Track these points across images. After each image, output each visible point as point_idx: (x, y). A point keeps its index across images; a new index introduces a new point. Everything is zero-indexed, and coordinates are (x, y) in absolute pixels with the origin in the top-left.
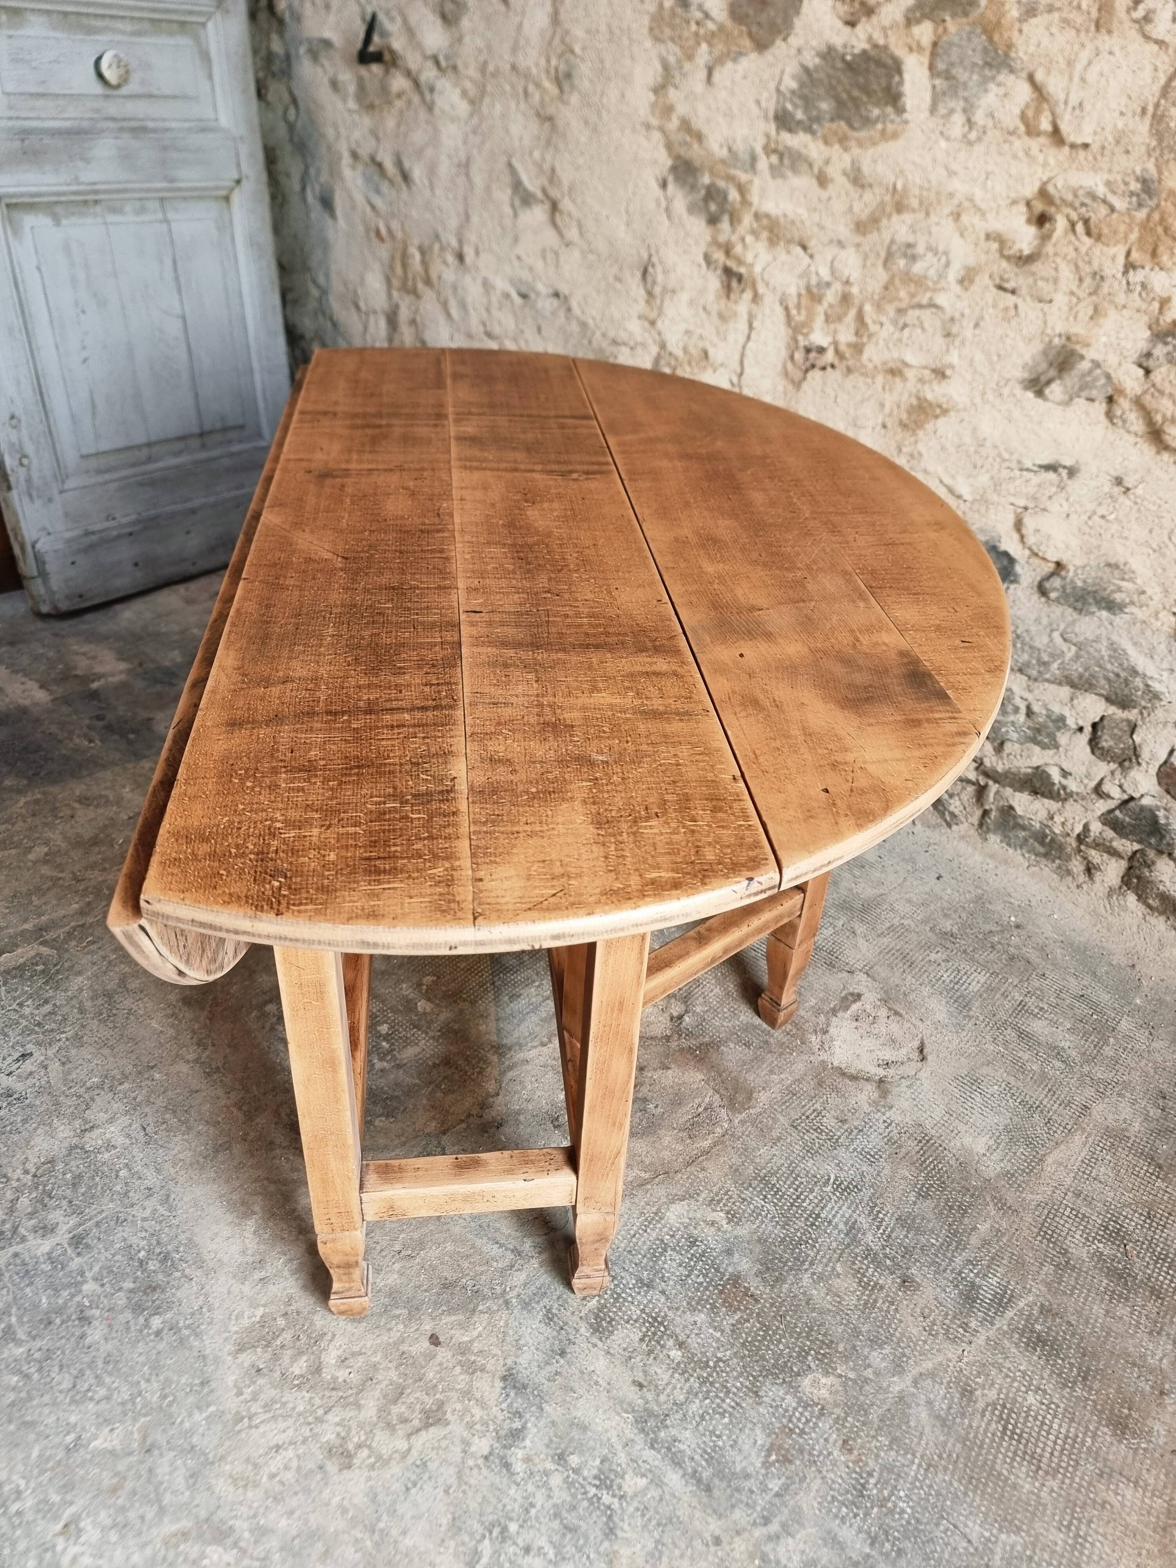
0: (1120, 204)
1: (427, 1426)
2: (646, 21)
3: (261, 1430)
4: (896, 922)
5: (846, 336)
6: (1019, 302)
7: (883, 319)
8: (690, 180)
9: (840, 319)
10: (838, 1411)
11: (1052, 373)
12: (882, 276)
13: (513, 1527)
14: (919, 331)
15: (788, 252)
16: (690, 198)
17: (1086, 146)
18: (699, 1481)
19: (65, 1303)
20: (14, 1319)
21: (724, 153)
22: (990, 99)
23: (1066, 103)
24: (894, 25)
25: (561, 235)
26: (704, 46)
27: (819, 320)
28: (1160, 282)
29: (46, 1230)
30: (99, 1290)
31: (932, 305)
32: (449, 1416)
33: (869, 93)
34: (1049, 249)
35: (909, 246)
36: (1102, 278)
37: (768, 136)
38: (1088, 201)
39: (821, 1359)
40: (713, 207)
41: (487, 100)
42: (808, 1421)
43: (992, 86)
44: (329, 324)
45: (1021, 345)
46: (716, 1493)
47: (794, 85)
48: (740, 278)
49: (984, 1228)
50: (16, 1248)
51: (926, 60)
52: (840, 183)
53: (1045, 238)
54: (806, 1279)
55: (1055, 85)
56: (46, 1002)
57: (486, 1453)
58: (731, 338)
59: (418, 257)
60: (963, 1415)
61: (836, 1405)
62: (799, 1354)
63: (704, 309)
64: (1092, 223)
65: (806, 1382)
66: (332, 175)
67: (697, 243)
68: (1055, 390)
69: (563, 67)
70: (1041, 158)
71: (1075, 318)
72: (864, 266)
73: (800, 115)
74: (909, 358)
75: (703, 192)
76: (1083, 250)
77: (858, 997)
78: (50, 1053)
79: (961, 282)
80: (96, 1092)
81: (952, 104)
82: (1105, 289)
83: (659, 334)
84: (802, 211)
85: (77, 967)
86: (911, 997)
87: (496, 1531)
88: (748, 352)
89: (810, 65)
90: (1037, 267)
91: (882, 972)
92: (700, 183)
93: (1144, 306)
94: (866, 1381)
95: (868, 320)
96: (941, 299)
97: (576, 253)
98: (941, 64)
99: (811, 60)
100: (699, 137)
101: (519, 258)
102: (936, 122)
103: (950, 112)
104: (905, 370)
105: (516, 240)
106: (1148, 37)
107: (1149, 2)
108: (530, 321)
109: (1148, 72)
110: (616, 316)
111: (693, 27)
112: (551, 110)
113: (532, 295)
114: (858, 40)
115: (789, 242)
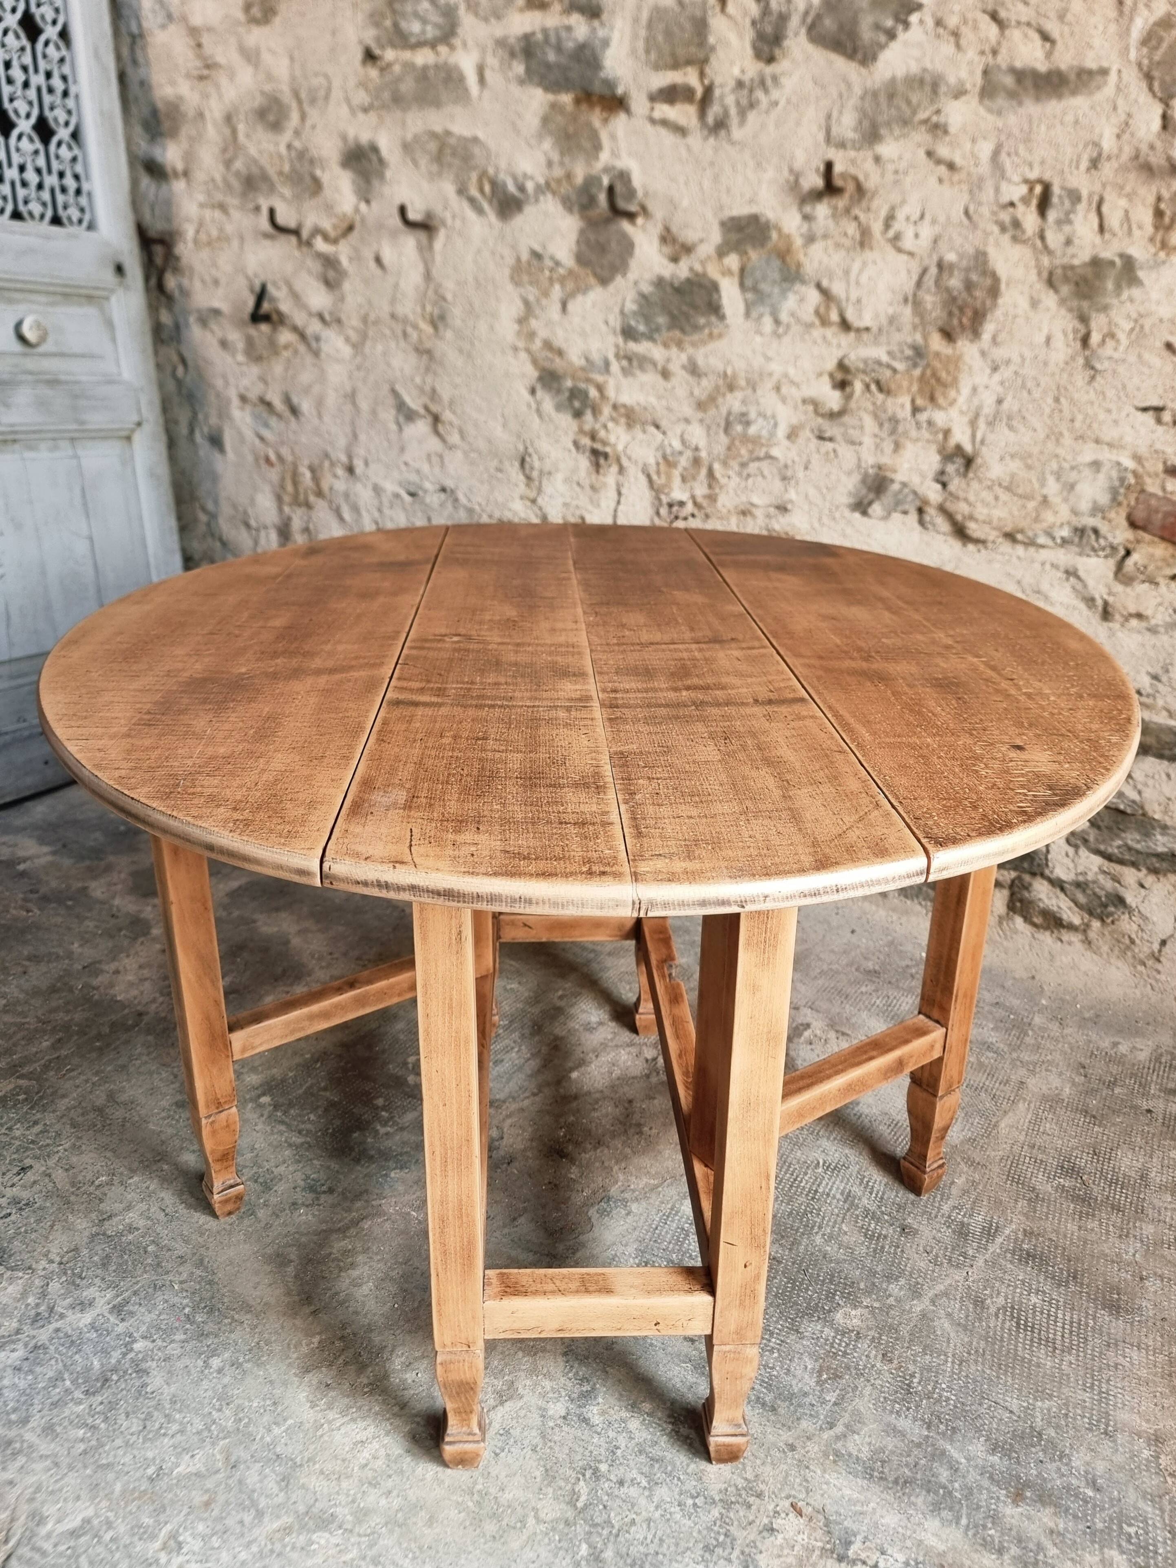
0: (900, 366)
1: (502, 1403)
2: (507, 272)
3: (343, 1431)
4: (825, 967)
5: (701, 490)
6: (837, 446)
7: (731, 473)
8: (555, 385)
9: (694, 478)
10: (871, 1333)
11: (871, 496)
12: (724, 440)
13: (603, 1467)
14: (760, 479)
15: (644, 432)
16: (556, 399)
17: (867, 329)
18: (764, 1405)
19: (119, 1362)
20: (68, 1383)
21: (583, 362)
22: (790, 303)
23: (848, 300)
24: (709, 257)
25: (443, 440)
26: (557, 287)
27: (677, 481)
28: (940, 418)
29: (83, 1305)
30: (151, 1345)
31: (768, 457)
32: (520, 1391)
33: (695, 307)
34: (853, 405)
35: (743, 415)
36: (897, 422)
37: (617, 346)
38: (876, 367)
39: (847, 1297)
40: (577, 404)
41: (368, 344)
42: (847, 1345)
43: (790, 295)
44: (218, 544)
45: (844, 478)
46: (781, 1411)
47: (634, 307)
48: (606, 456)
49: (960, 1181)
50: (59, 1324)
51: (736, 280)
52: (680, 376)
53: (848, 398)
54: (818, 1240)
55: (837, 288)
56: (36, 1123)
57: (563, 1413)
58: (603, 504)
59: (308, 475)
60: (980, 1320)
61: (870, 1329)
62: (827, 1297)
63: (578, 484)
64: (883, 382)
65: (839, 1316)
66: (220, 416)
67: (566, 433)
68: (876, 509)
69: (436, 312)
70: (835, 342)
71: (882, 451)
72: (708, 435)
73: (642, 328)
74: (755, 500)
75: (567, 394)
76: (879, 403)
77: (808, 1026)
78: (51, 1163)
79: (788, 437)
80: (106, 1189)
81: (761, 309)
82: (901, 429)
83: (540, 509)
84: (653, 400)
85: (60, 1092)
86: (853, 1020)
87: (588, 1474)
88: (619, 514)
89: (646, 292)
90: (846, 419)
91: (824, 1005)
92: (564, 387)
93: (931, 437)
94: (890, 1307)
95: (718, 475)
96: (775, 452)
97: (459, 454)
98: (749, 282)
99: (646, 288)
100: (560, 353)
101: (406, 464)
102: (749, 324)
103: (761, 316)
104: (754, 510)
105: (402, 449)
106: (899, 250)
107: (897, 226)
108: (420, 514)
109: (903, 274)
110: (500, 499)
111: (547, 273)
112: (428, 345)
113: (421, 493)
114: (682, 271)
115: (643, 424)
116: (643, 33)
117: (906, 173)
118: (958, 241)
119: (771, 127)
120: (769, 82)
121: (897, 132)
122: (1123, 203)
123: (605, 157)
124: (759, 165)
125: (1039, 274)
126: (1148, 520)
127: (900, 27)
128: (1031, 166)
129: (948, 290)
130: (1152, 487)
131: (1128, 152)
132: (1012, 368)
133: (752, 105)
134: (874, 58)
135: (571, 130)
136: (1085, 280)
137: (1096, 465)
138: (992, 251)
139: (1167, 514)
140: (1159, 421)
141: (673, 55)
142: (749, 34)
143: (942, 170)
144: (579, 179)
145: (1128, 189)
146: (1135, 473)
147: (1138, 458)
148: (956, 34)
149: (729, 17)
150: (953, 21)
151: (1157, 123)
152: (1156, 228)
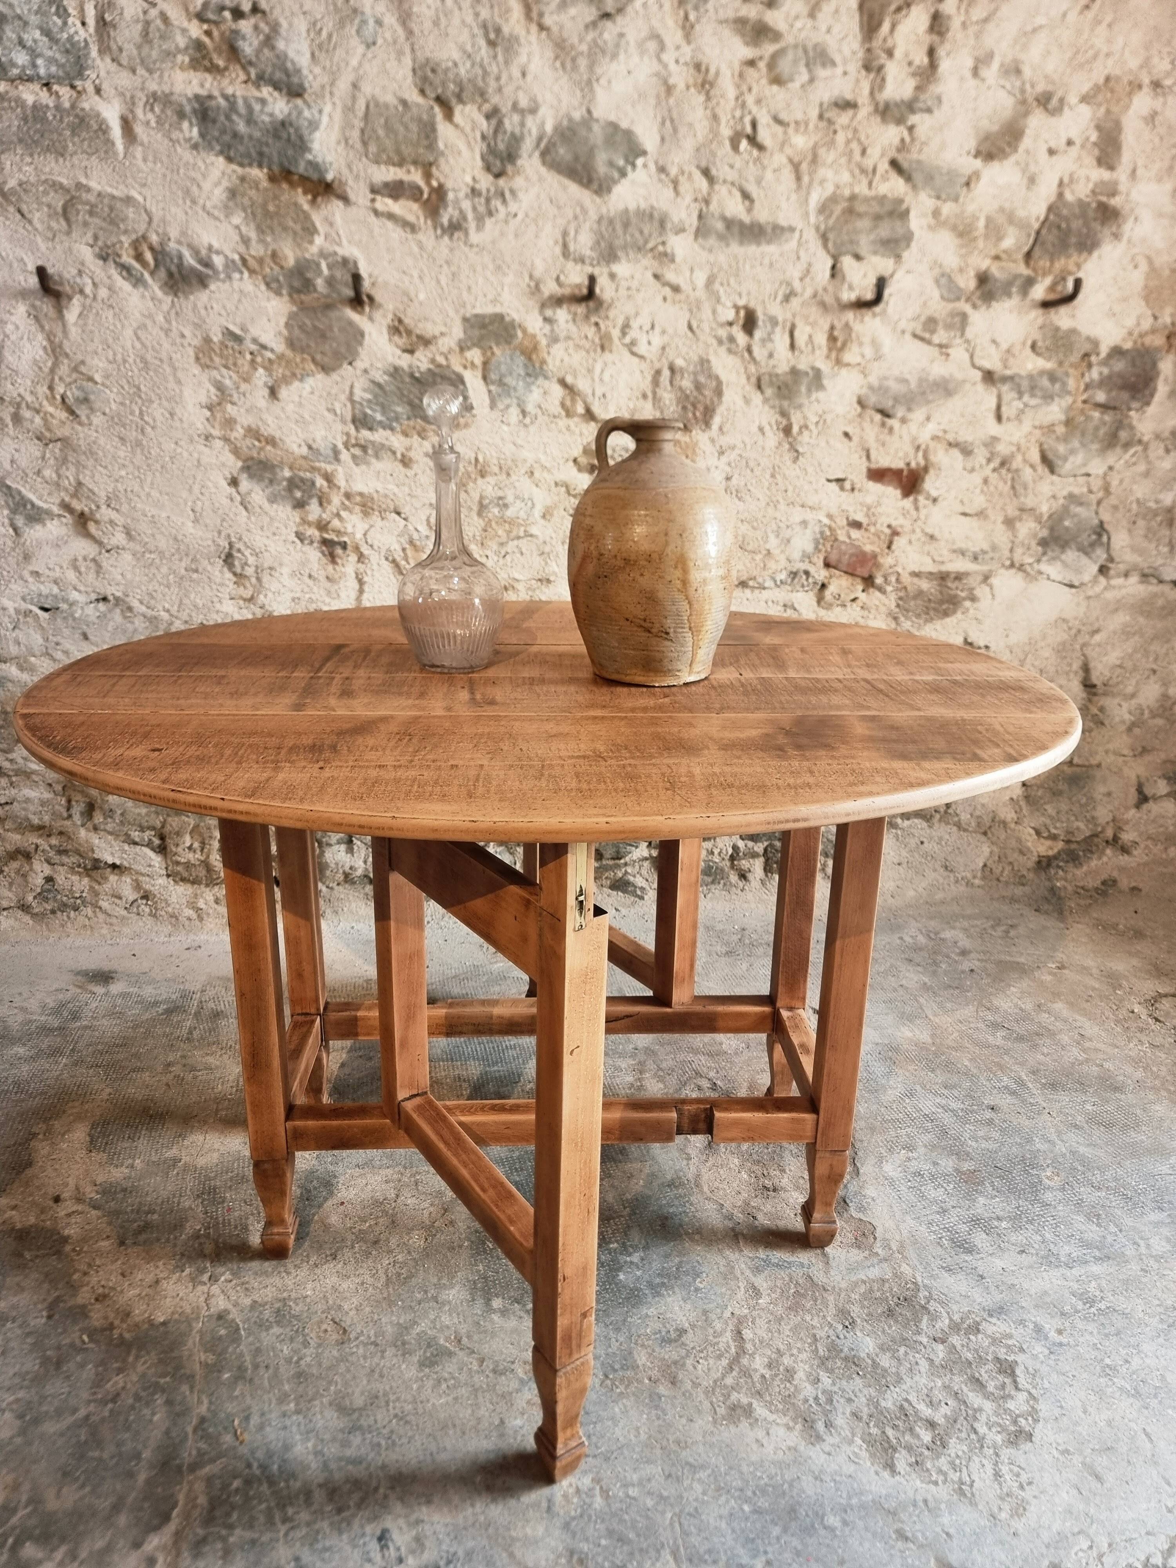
2: (191, 352)
3: (976, 1479)
7: (488, 553)
8: (268, 475)
10: (1071, 1179)
12: (476, 522)
14: (519, 555)
15: (384, 519)
16: (268, 491)
18: (1101, 1259)
21: (304, 450)
22: (534, 397)
23: (592, 395)
24: (450, 351)
25: (99, 542)
26: (262, 371)
31: (527, 535)
32: (1009, 1359)
35: (500, 498)
37: (348, 435)
39: (1033, 1167)
40: (298, 494)
42: (1074, 1194)
43: (534, 388)
46: (1111, 1255)
47: (367, 396)
48: (344, 546)
51: (479, 374)
52: (423, 464)
54: (972, 1144)
55: (582, 384)
58: (342, 591)
60: (1090, 1135)
61: (1067, 1178)
62: (1026, 1174)
63: (310, 576)
65: (1047, 1181)
67: (286, 525)
69: (73, 393)
70: (577, 430)
73: (379, 417)
74: (517, 576)
75: (284, 484)
79: (544, 517)
81: (507, 401)
83: (261, 605)
84: (392, 487)
88: (364, 597)
89: (381, 381)
92: (280, 475)
94: (1054, 1158)
96: (534, 530)
97: (127, 557)
98: (493, 376)
99: (381, 378)
100: (271, 441)
101: (36, 574)
102: (496, 414)
103: (508, 407)
104: (516, 585)
105: (27, 557)
106: (633, 354)
107: (632, 334)
108: (67, 632)
109: (638, 373)
110: (200, 603)
111: (248, 357)
112: (65, 432)
113: (64, 606)
114: (422, 361)
115: (382, 512)
116: (358, 124)
117: (638, 290)
118: (684, 350)
119: (511, 237)
120: (508, 195)
121: (632, 255)
122: (808, 329)
123: (319, 240)
124: (499, 268)
125: (748, 378)
126: (839, 561)
127: (629, 168)
128: (740, 295)
129: (680, 388)
130: (842, 537)
131: (809, 292)
132: (737, 452)
133: (490, 214)
134: (609, 190)
135: (271, 208)
136: (787, 385)
137: (804, 523)
138: (712, 358)
139: (852, 555)
140: (842, 489)
141: (398, 152)
142: (479, 147)
143: (667, 291)
144: (291, 262)
145: (811, 320)
146: (830, 528)
147: (830, 516)
148: (675, 183)
149: (457, 126)
150: (673, 171)
151: (828, 273)
152: (830, 350)
